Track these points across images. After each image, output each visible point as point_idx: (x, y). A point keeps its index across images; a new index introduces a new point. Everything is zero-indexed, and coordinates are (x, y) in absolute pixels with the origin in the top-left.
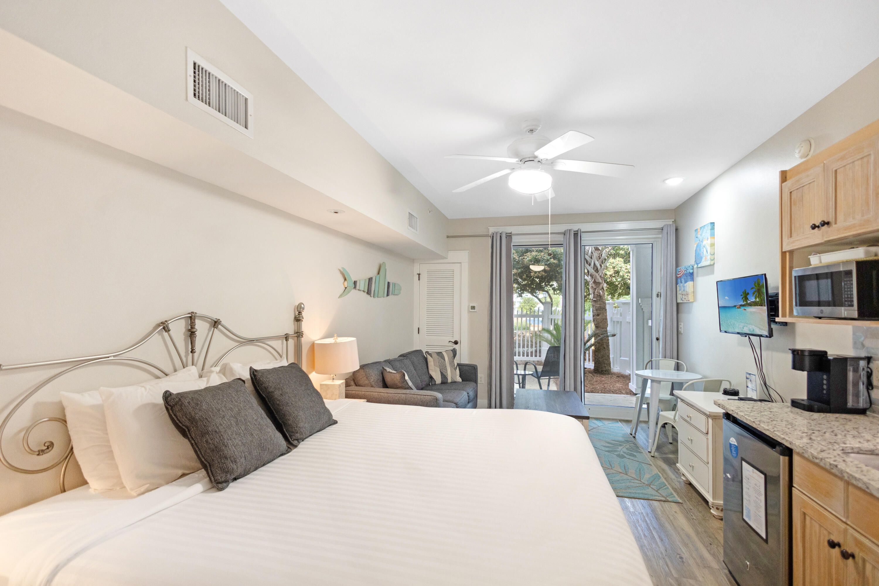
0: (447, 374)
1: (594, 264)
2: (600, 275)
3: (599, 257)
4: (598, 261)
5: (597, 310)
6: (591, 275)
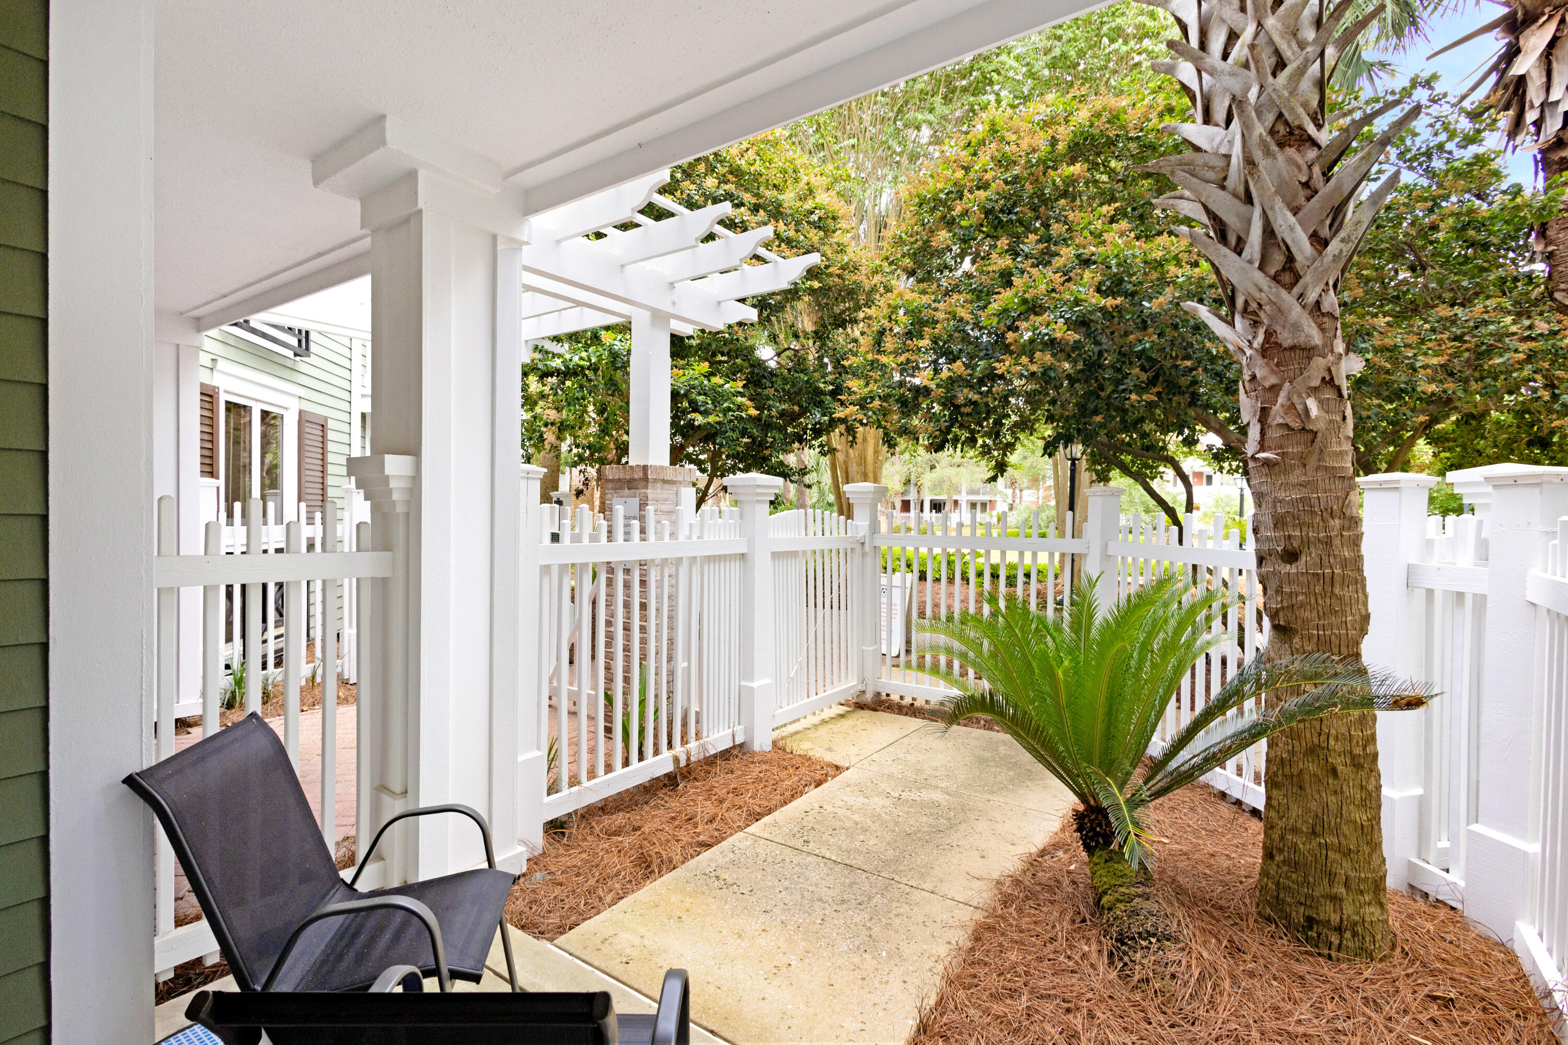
1: (1269, 232)
2: (1312, 297)
3: (1306, 185)
4: (1295, 211)
5: (1279, 522)
6: (1245, 311)
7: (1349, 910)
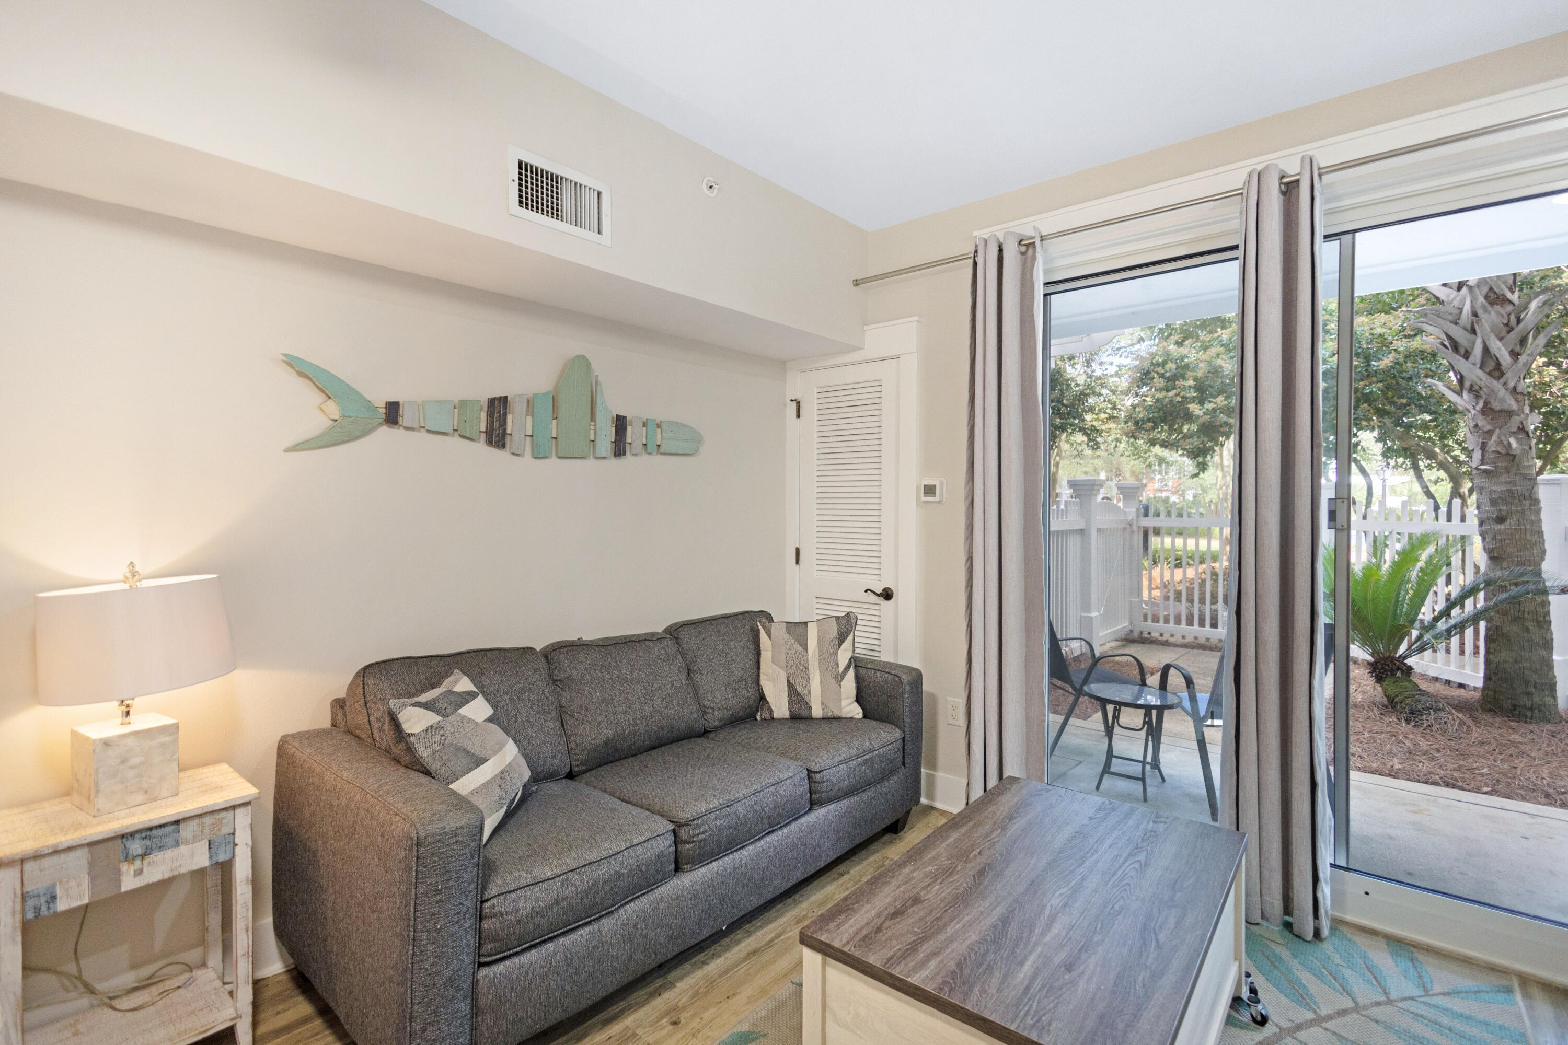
0: (810, 692)
1: (1486, 350)
2: (1511, 384)
3: (1507, 325)
4: (1501, 339)
6: (1471, 390)
7: (1536, 699)
